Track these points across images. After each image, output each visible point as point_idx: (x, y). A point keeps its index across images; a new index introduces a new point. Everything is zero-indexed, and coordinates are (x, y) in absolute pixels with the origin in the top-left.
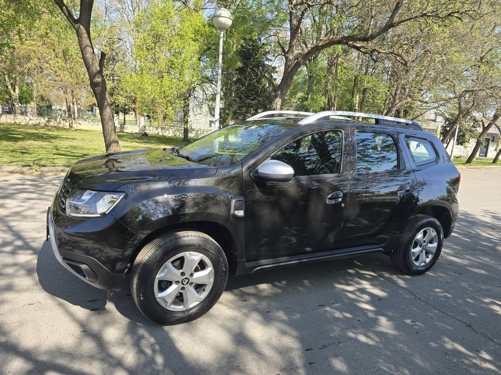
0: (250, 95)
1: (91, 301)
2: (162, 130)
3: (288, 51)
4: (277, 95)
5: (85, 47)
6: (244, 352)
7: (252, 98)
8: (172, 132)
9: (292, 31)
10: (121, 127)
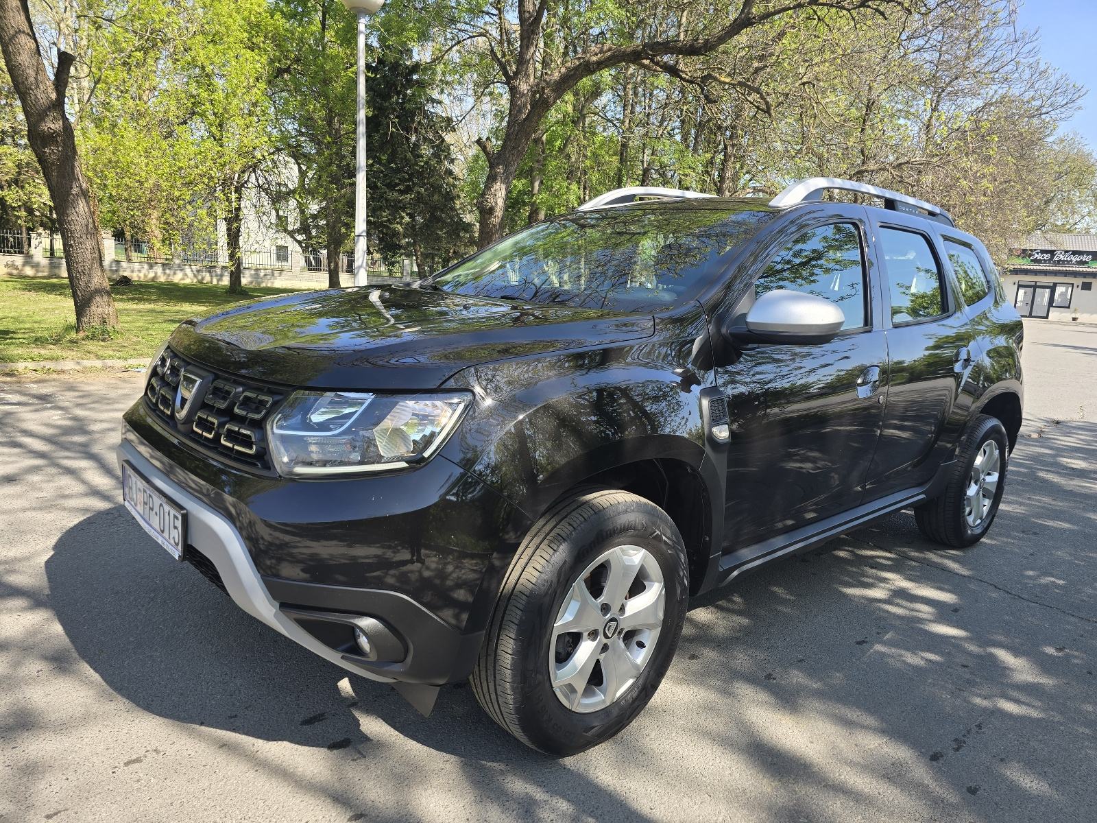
0: (397, 181)
1: (309, 722)
2: (164, 270)
3: (516, 74)
4: (496, 176)
5: (14, 36)
6: (807, 793)
7: (402, 188)
8: (190, 274)
9: (525, 28)
10: (51, 264)
